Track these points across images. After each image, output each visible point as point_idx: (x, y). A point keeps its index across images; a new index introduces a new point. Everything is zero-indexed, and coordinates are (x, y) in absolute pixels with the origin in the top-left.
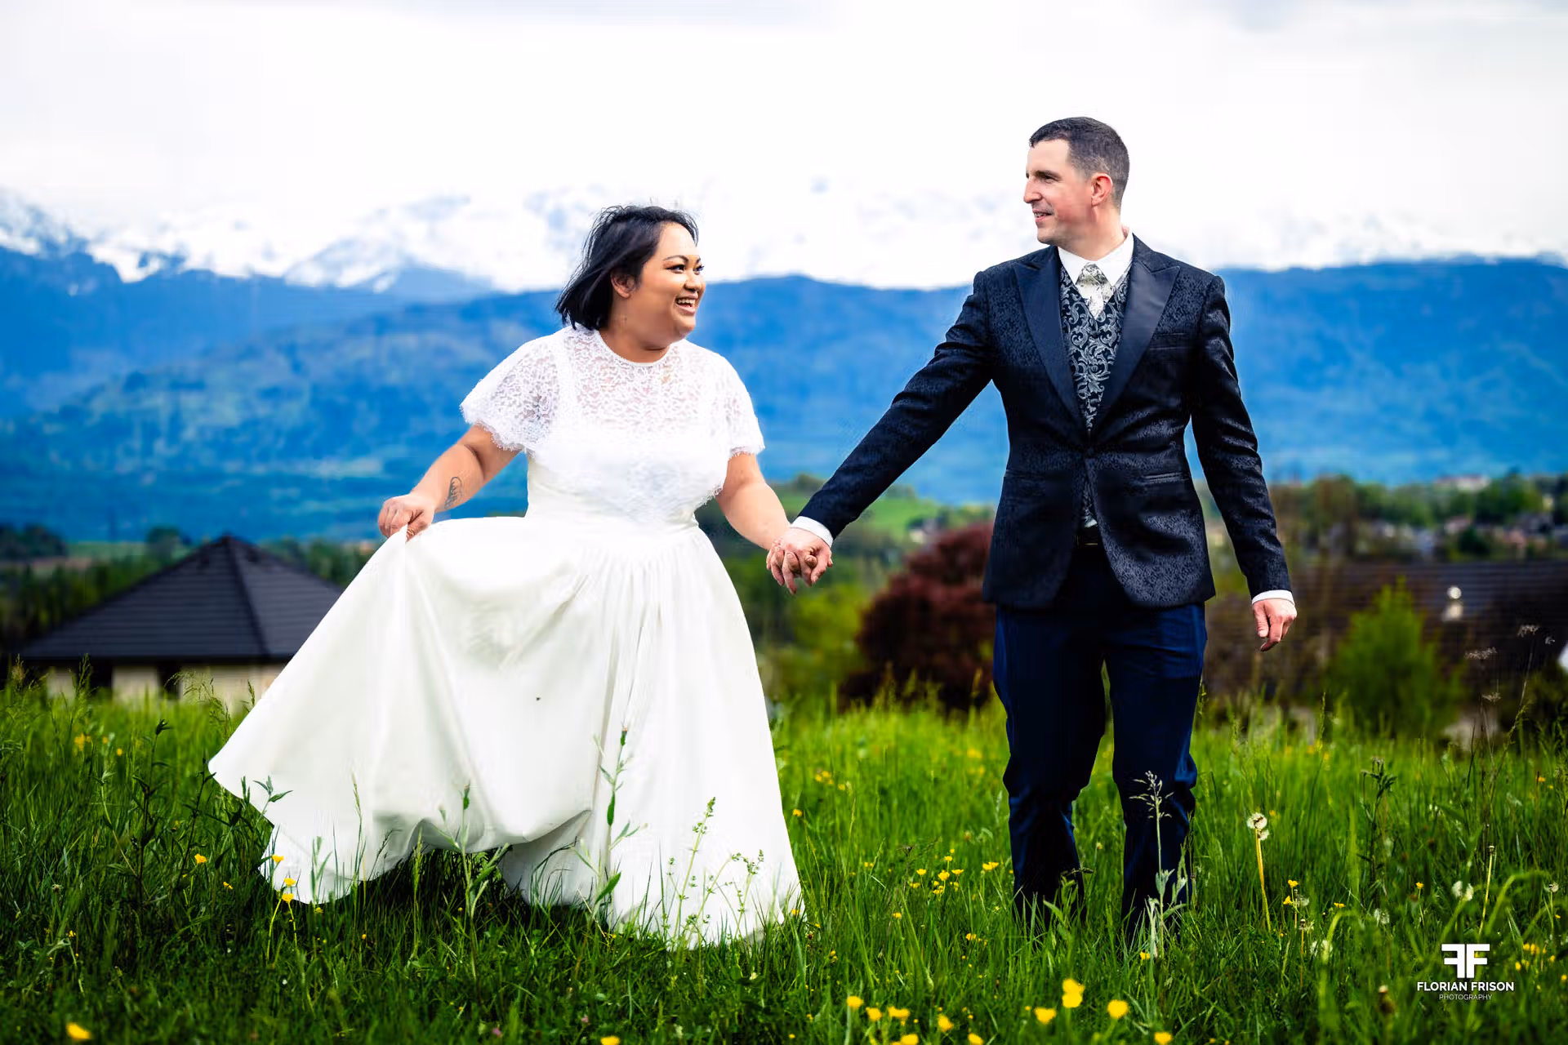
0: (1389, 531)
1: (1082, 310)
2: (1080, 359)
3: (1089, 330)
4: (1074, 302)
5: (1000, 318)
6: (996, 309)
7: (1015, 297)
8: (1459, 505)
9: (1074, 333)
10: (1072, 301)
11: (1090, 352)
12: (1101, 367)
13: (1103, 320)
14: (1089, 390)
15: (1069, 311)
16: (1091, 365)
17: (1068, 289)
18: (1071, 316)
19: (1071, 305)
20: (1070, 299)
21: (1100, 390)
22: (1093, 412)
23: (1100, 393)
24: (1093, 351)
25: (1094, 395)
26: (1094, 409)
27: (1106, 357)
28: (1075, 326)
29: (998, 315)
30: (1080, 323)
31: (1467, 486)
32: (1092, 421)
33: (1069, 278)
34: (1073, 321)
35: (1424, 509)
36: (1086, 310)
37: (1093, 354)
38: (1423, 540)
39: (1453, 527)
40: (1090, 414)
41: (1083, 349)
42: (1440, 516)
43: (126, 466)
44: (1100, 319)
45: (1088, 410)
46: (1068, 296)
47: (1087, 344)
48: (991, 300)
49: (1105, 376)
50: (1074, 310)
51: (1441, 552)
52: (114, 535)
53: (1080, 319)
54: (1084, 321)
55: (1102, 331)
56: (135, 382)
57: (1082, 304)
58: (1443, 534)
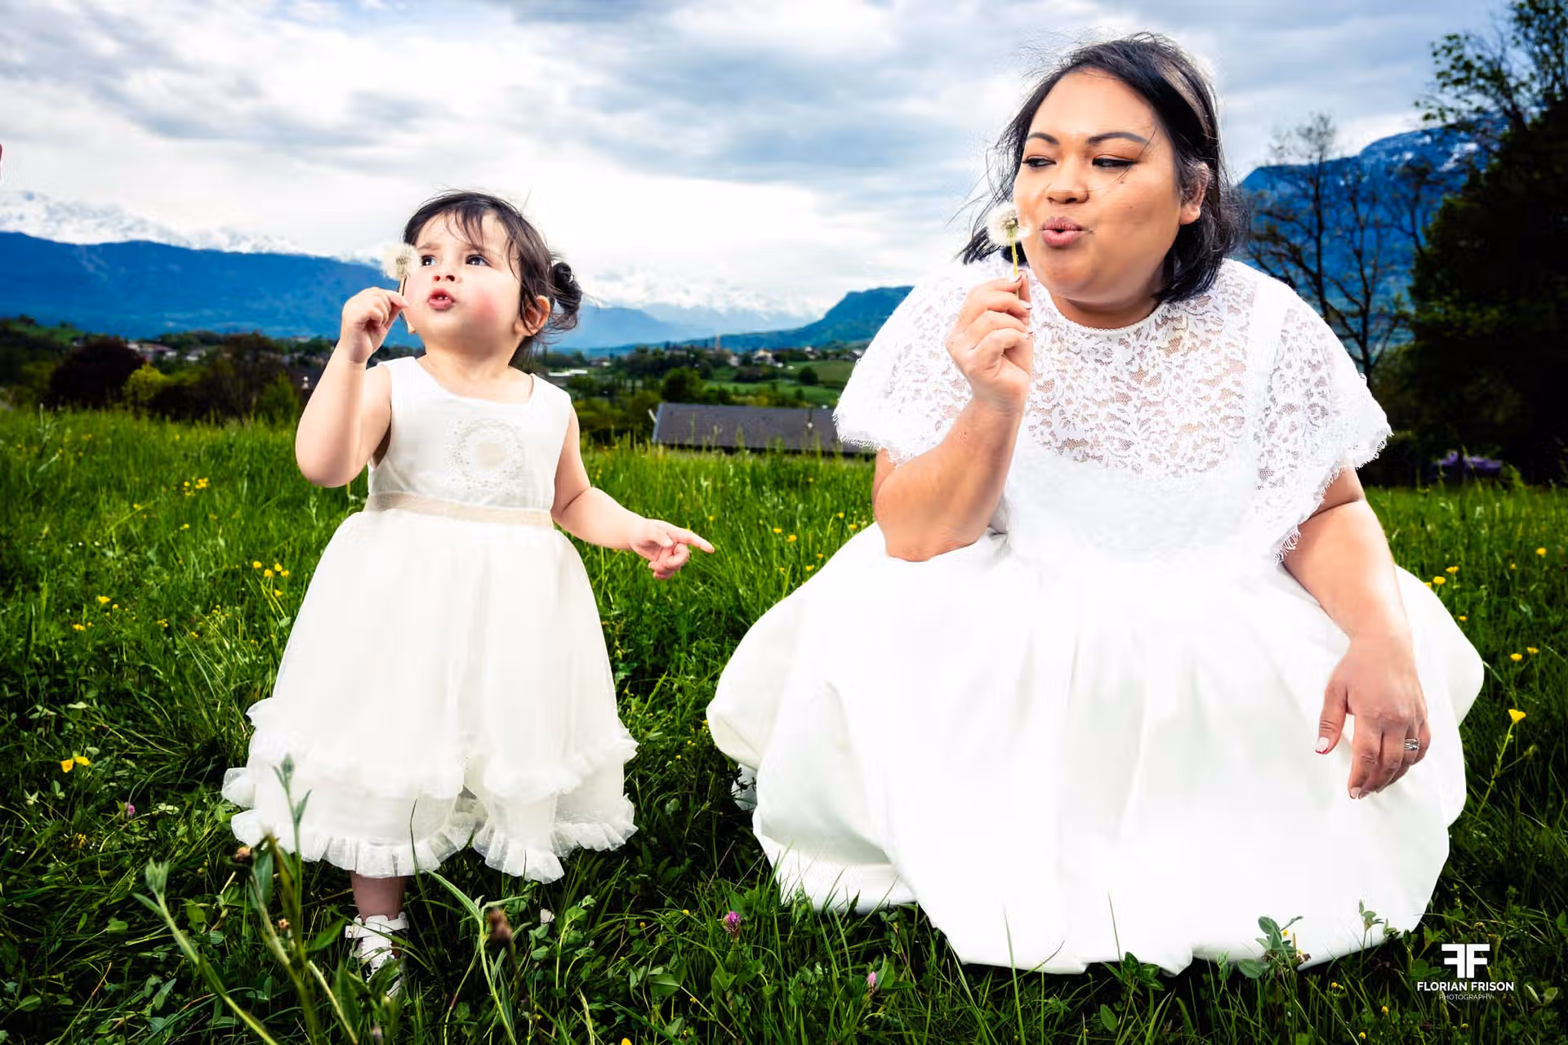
0: (272, 355)
8: (299, 347)
31: (302, 340)
35: (286, 348)
38: (286, 359)
39: (296, 355)
42: (291, 351)
51: (292, 364)
58: (292, 357)
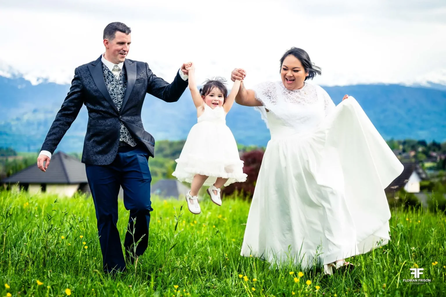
1: (113, 77)
2: (114, 91)
3: (116, 83)
4: (110, 75)
5: (86, 82)
6: (84, 79)
7: (89, 75)
9: (111, 84)
10: (109, 75)
11: (117, 89)
12: (121, 93)
13: (120, 80)
14: (118, 100)
15: (109, 77)
16: (118, 93)
17: (107, 71)
18: (109, 79)
19: (109, 76)
20: (109, 74)
21: (121, 100)
22: (120, 107)
23: (121, 101)
24: (118, 89)
25: (120, 102)
26: (120, 106)
27: (122, 90)
28: (111, 82)
29: (85, 80)
30: (113, 81)
32: (119, 109)
33: (107, 68)
34: (110, 80)
36: (114, 77)
37: (118, 90)
40: (119, 107)
41: (115, 88)
43: (33, 133)
44: (119, 79)
45: (118, 106)
46: (108, 73)
47: (116, 87)
48: (82, 76)
49: (122, 96)
50: (110, 77)
52: (29, 150)
53: (112, 80)
54: (114, 80)
55: (120, 83)
56: (35, 111)
57: (113, 75)
